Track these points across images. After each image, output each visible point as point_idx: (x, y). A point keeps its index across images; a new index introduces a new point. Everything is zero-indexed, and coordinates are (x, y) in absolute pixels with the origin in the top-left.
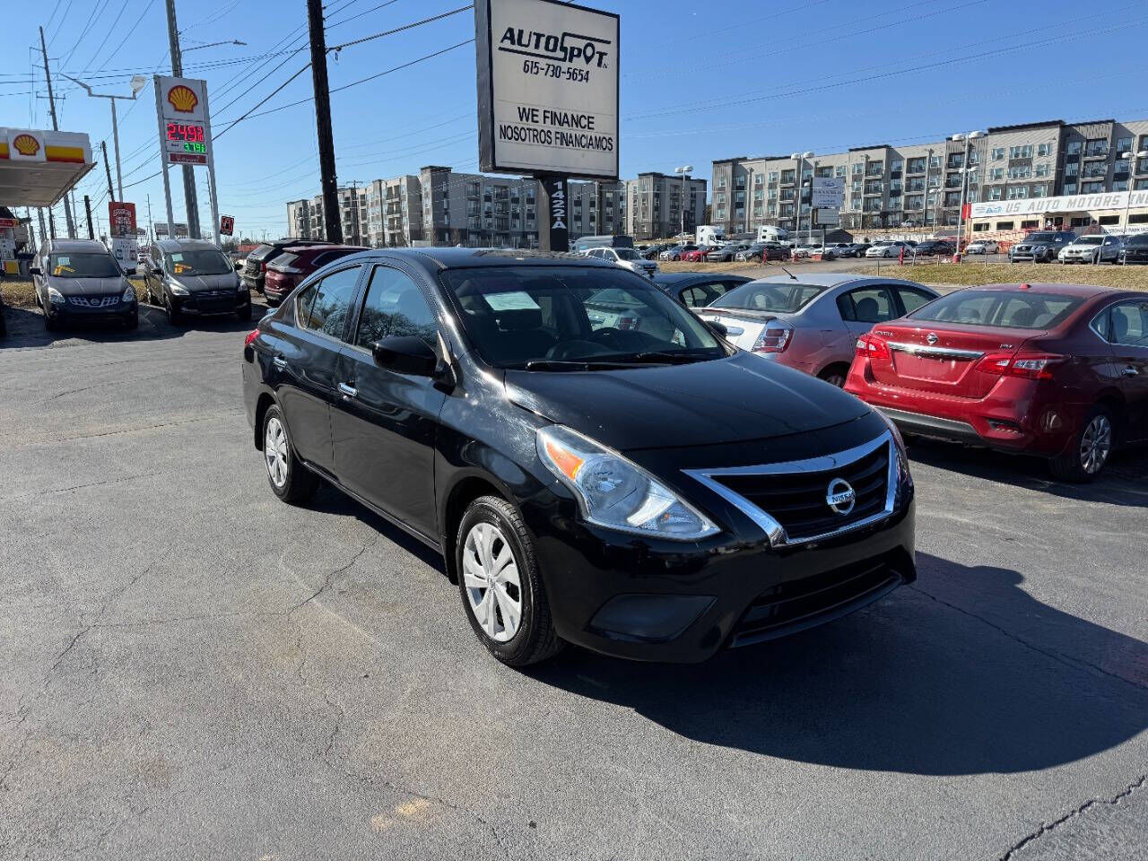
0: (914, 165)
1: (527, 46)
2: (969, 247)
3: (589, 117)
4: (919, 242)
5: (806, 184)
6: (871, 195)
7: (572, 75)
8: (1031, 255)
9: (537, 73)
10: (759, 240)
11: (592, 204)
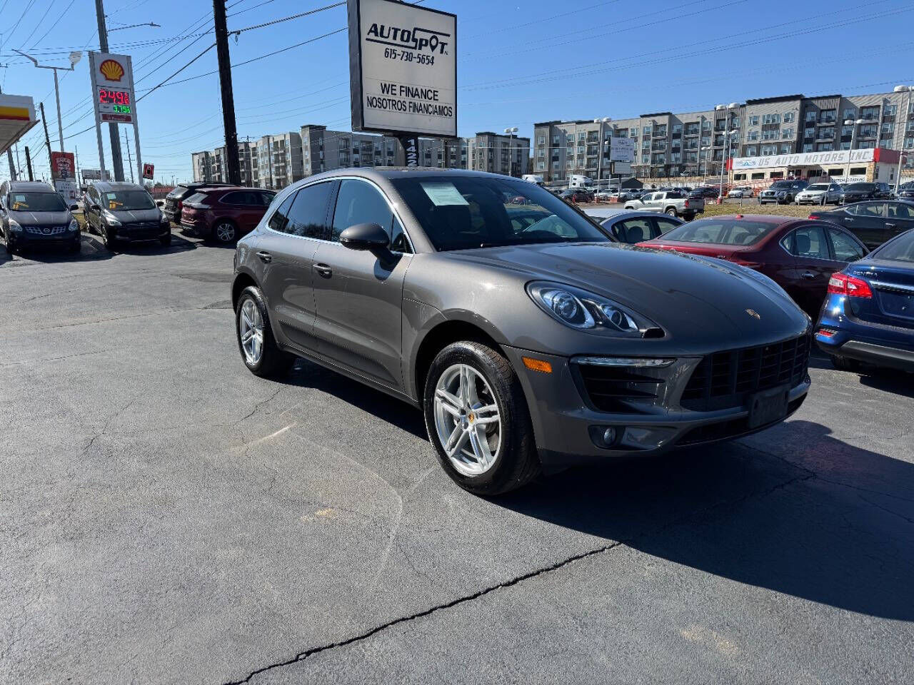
0: (691, 128)
1: (387, 37)
2: (731, 192)
3: (434, 91)
4: (693, 188)
5: (606, 143)
6: (657, 151)
7: (422, 60)
8: (776, 198)
9: (395, 58)
10: (571, 186)
11: (440, 157)
